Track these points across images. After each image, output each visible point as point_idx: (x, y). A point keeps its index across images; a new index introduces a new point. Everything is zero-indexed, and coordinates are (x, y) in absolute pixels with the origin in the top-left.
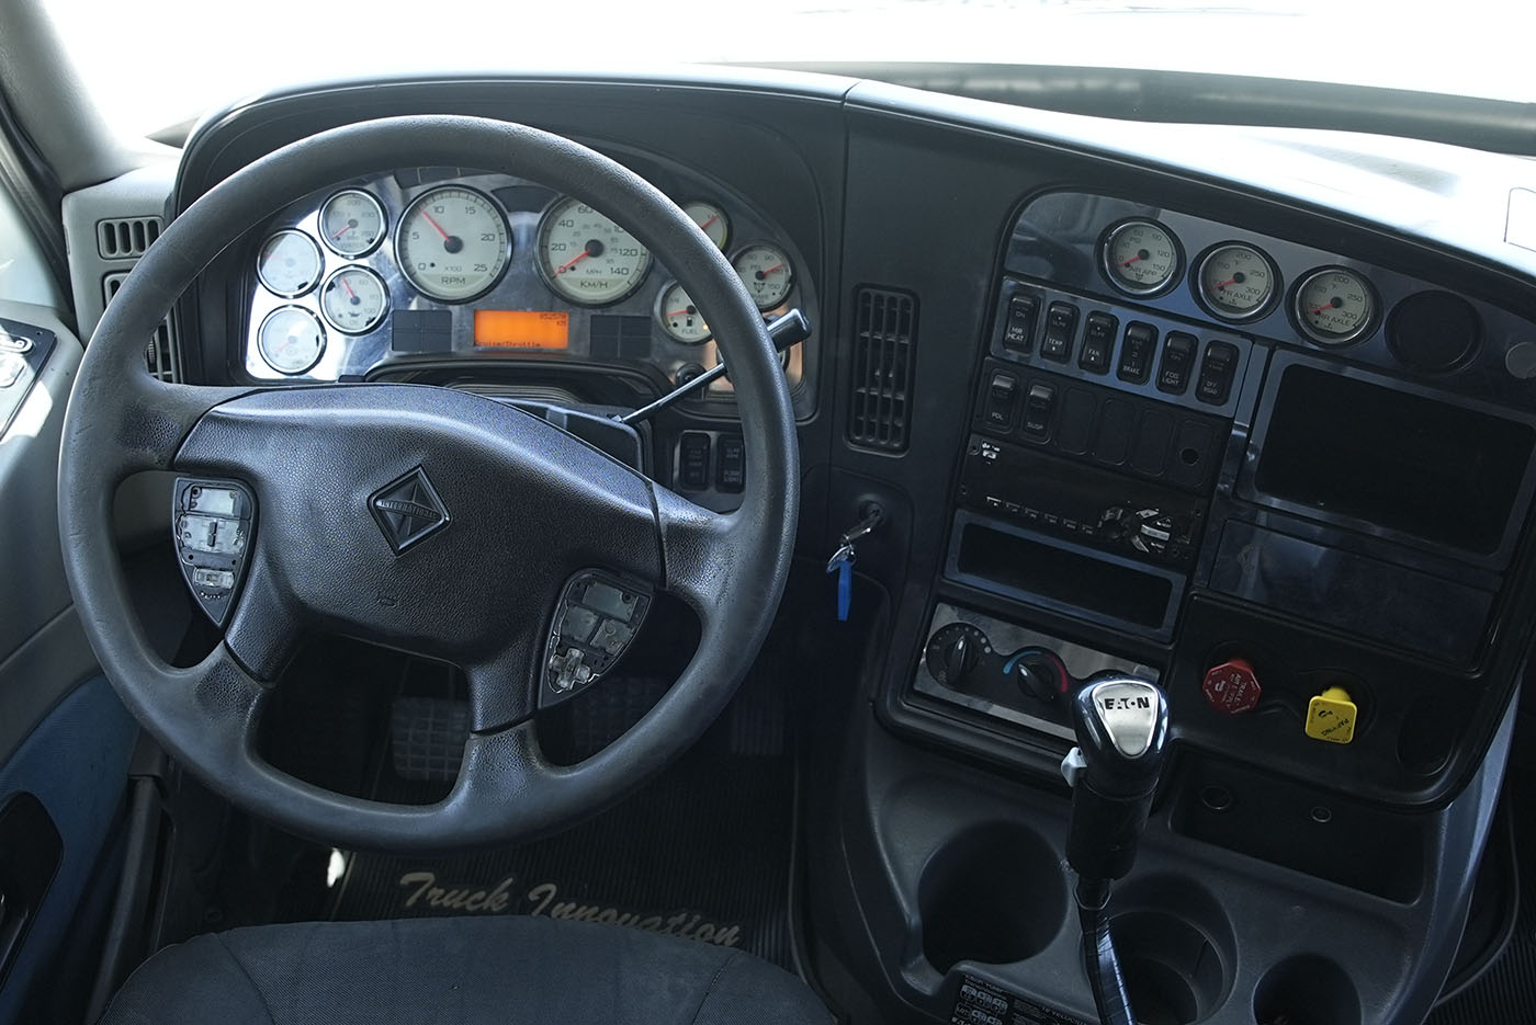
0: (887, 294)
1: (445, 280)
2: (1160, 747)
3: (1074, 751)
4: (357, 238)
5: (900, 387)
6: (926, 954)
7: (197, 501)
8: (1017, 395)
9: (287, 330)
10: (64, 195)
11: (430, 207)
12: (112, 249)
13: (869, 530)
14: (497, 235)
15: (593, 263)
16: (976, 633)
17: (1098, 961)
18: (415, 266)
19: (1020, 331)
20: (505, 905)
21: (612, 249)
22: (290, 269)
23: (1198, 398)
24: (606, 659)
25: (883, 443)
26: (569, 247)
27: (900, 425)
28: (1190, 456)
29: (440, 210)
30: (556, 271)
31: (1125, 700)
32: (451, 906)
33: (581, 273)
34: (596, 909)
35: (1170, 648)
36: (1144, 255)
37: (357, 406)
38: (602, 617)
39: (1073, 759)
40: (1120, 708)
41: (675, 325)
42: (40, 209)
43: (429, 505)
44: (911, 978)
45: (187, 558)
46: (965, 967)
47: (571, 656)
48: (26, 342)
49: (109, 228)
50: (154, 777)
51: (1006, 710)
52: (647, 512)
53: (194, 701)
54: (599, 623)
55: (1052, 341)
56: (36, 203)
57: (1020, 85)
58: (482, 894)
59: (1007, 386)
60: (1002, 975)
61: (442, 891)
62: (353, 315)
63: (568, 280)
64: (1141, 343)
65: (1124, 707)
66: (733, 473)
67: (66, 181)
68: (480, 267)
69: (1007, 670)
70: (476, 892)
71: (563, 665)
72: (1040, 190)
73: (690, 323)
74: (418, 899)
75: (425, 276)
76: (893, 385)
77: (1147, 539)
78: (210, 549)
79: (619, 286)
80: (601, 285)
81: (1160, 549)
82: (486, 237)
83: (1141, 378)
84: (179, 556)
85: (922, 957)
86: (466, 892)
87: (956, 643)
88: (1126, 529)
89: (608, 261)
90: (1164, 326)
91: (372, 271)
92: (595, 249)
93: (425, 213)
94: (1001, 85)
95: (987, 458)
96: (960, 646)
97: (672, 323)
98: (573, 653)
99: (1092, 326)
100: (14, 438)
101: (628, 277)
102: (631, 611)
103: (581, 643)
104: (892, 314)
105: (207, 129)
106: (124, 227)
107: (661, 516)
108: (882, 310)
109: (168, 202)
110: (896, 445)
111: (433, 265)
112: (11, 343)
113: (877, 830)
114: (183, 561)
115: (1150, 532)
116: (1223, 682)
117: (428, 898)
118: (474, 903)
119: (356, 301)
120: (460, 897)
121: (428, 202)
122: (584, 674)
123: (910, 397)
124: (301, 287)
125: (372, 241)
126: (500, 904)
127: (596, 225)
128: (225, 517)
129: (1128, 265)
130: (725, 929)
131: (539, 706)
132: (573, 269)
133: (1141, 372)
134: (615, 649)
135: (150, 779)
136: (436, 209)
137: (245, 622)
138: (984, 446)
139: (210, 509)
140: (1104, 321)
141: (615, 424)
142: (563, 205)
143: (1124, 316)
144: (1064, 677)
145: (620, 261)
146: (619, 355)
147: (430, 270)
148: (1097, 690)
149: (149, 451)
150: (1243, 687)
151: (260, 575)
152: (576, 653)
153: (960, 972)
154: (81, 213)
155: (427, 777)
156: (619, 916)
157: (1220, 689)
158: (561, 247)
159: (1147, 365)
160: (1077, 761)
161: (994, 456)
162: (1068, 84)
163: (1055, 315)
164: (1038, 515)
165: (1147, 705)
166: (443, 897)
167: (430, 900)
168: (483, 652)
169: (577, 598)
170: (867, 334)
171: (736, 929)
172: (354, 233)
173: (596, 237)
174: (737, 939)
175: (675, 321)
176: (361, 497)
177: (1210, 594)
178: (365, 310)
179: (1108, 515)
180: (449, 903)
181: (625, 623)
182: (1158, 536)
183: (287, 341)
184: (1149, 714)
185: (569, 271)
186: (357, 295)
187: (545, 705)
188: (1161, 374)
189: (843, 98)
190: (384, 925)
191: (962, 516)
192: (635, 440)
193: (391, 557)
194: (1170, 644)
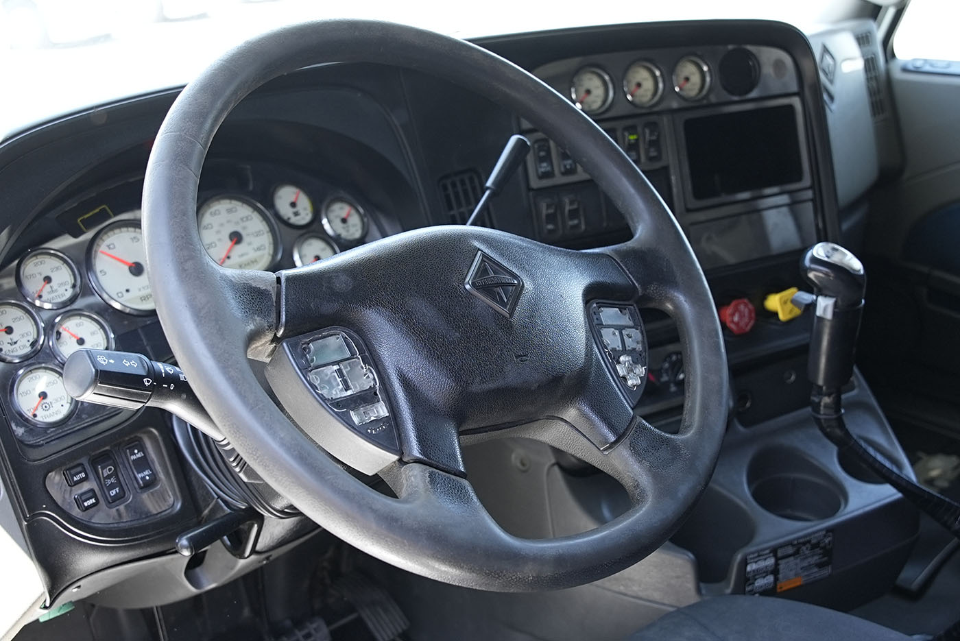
0: (457, 178)
1: (143, 298)
4: (56, 291)
9: (35, 388)
11: (102, 247)
15: (239, 249)
18: (115, 297)
19: (545, 164)
21: (247, 235)
22: (12, 337)
26: (218, 243)
29: (112, 246)
33: (236, 259)
36: (588, 92)
38: (620, 329)
47: (624, 361)
54: (621, 334)
55: (565, 162)
75: (127, 301)
79: (264, 260)
80: (252, 263)
89: (249, 244)
90: (619, 126)
91: (81, 312)
92: (236, 238)
93: (102, 252)
101: (266, 252)
103: (623, 351)
104: (465, 191)
108: (458, 191)
111: (128, 291)
116: (737, 313)
119: (81, 342)
121: (98, 243)
122: (638, 370)
127: (227, 222)
129: (582, 102)
132: (229, 258)
136: (109, 246)
145: (257, 242)
147: (129, 295)
150: (746, 311)
152: (625, 358)
157: (737, 319)
158: (213, 245)
170: (453, 212)
172: (52, 287)
173: (232, 230)
178: (93, 346)
181: (633, 327)
183: (38, 399)
185: (227, 260)
186: (80, 336)
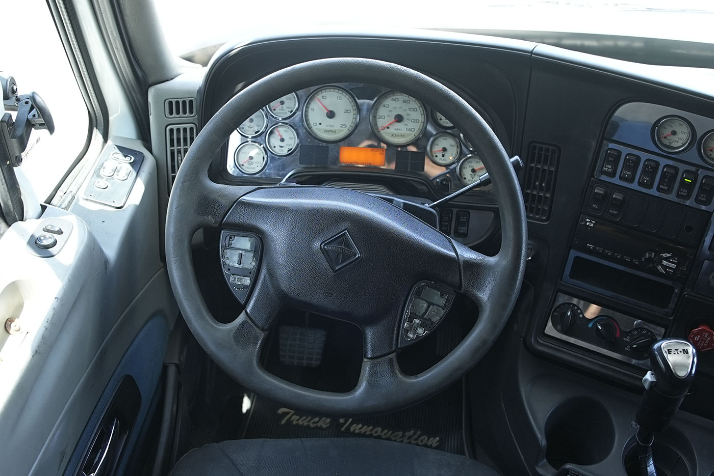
0: (544, 147)
1: (326, 131)
2: (693, 373)
3: (649, 373)
4: (284, 110)
5: (548, 190)
6: (547, 459)
7: (233, 242)
8: (606, 197)
9: (249, 153)
10: (149, 88)
11: (319, 96)
12: (171, 113)
13: (530, 258)
14: (352, 111)
15: (398, 125)
16: (576, 308)
17: (647, 469)
18: (312, 124)
19: (610, 167)
20: (328, 425)
21: (407, 119)
22: (251, 124)
23: (695, 202)
24: (432, 324)
25: (537, 217)
26: (386, 117)
27: (546, 208)
28: (689, 229)
29: (325, 97)
30: (380, 128)
31: (677, 350)
32: (303, 424)
33: (392, 130)
34: (371, 427)
35: (671, 318)
36: (674, 133)
37: (311, 198)
38: (430, 304)
39: (649, 376)
40: (675, 354)
41: (436, 156)
42: (137, 93)
43: (350, 248)
44: (540, 470)
45: (227, 270)
46: (568, 466)
47: (415, 322)
48: (131, 158)
49: (171, 103)
50: (176, 364)
51: (589, 345)
52: (453, 254)
53: (232, 340)
54: (429, 307)
55: (626, 172)
56: (136, 90)
57: (588, 43)
58: (317, 419)
59: (602, 192)
60: (586, 470)
61: (298, 417)
62: (281, 147)
63: (386, 133)
64: (670, 175)
65: (676, 353)
66: (463, 228)
67: (151, 80)
68: (343, 126)
69: (590, 325)
70: (315, 418)
71: (411, 327)
72: (626, 100)
73: (443, 156)
74: (287, 420)
75: (316, 128)
76: (544, 190)
77: (665, 267)
78: (238, 266)
79: (410, 137)
80: (401, 136)
81: (671, 272)
82: (347, 111)
83: (668, 191)
84: (223, 268)
85: (545, 460)
86: (310, 418)
87: (567, 312)
88: (656, 262)
89: (405, 125)
90: (682, 167)
91: (290, 125)
92: (399, 119)
93: (318, 99)
94: (578, 42)
95: (588, 226)
96: (569, 314)
97: (435, 155)
98: (416, 321)
99: (645, 166)
100: (129, 205)
101: (414, 133)
102: (444, 302)
103: (420, 316)
104: (546, 157)
105: (221, 58)
106: (177, 103)
107: (460, 257)
108: (542, 154)
109: (199, 91)
110: (544, 218)
111: (320, 124)
112: (124, 158)
113: (524, 399)
114: (225, 271)
115: (666, 264)
116: (699, 336)
117: (291, 420)
118: (314, 423)
119: (282, 140)
120: (308, 420)
121: (319, 93)
122: (420, 331)
123: (552, 196)
124: (256, 133)
125: (291, 112)
126: (326, 424)
127: (400, 107)
128: (246, 251)
129: (665, 137)
130: (432, 438)
131: (399, 346)
132: (388, 128)
133: (669, 189)
134: (436, 319)
135: (174, 365)
136: (323, 97)
137: (256, 302)
138: (587, 220)
139: (238, 246)
140: (653, 164)
141: (427, 208)
142: (384, 96)
143: (663, 162)
144: (618, 330)
145: (411, 125)
146: (409, 170)
147: (319, 126)
148: (664, 344)
149: (210, 217)
150: (709, 339)
151: (264, 280)
152: (417, 321)
153: (567, 469)
154: (157, 96)
155: (296, 364)
156: (382, 431)
157: (697, 340)
158: (383, 117)
159: (672, 185)
160: (651, 378)
161: (592, 225)
162: (610, 43)
163: (628, 160)
164: (612, 254)
165: (687, 353)
166: (298, 420)
167: (293, 421)
168: (372, 320)
169: (418, 294)
170: (533, 165)
171: (438, 439)
172: (282, 107)
173: (399, 113)
174: (438, 443)
175: (437, 154)
176: (317, 244)
177: (693, 294)
178: (287, 145)
179: (647, 255)
180: (302, 423)
181: (441, 307)
182: (671, 266)
183: (248, 159)
184: (689, 357)
185: (386, 129)
186: (283, 137)
187: (402, 346)
188: (679, 190)
189: (531, 52)
190: (297, 441)
191: (573, 254)
192: (436, 216)
193: (331, 273)
194: (671, 316)
